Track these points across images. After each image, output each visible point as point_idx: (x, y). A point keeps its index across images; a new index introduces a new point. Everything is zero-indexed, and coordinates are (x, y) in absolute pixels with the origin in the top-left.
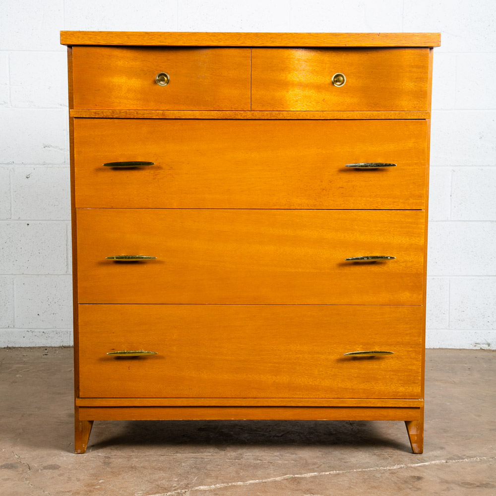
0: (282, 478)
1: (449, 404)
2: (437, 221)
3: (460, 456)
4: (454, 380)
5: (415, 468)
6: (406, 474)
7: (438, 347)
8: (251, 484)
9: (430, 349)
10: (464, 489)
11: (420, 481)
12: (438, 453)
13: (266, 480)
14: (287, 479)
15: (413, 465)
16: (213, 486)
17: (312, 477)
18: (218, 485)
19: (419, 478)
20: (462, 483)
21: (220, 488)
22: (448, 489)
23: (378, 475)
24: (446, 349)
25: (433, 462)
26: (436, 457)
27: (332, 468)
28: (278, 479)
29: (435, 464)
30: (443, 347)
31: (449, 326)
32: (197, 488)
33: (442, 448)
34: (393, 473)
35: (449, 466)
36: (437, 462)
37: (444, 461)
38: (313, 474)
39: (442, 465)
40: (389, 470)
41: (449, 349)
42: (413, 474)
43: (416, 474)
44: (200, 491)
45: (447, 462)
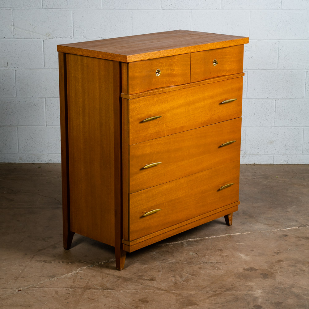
0: (225, 235)
1: (301, 198)
2: (298, 98)
3: (305, 225)
4: (304, 184)
5: (284, 231)
6: (281, 233)
7: (296, 164)
8: (211, 238)
9: (292, 164)
10: (306, 240)
11: (287, 237)
12: (295, 223)
13: (218, 236)
14: (227, 236)
15: (283, 229)
16: (195, 239)
17: (238, 235)
18: (197, 239)
19: (286, 235)
20: (305, 238)
21: (199, 240)
22: (299, 240)
23: (268, 234)
24: (301, 164)
25: (292, 228)
26: (294, 225)
27: (247, 231)
28: (223, 236)
29: (293, 229)
30: (299, 163)
31: (302, 153)
32: (188, 240)
33: (297, 221)
34: (274, 233)
35: (300, 230)
36: (294, 228)
37: (297, 227)
38: (239, 233)
39: (296, 229)
40: (273, 232)
41: (303, 165)
42: (283, 234)
43: (285, 234)
44: (191, 241)
45: (299, 228)
